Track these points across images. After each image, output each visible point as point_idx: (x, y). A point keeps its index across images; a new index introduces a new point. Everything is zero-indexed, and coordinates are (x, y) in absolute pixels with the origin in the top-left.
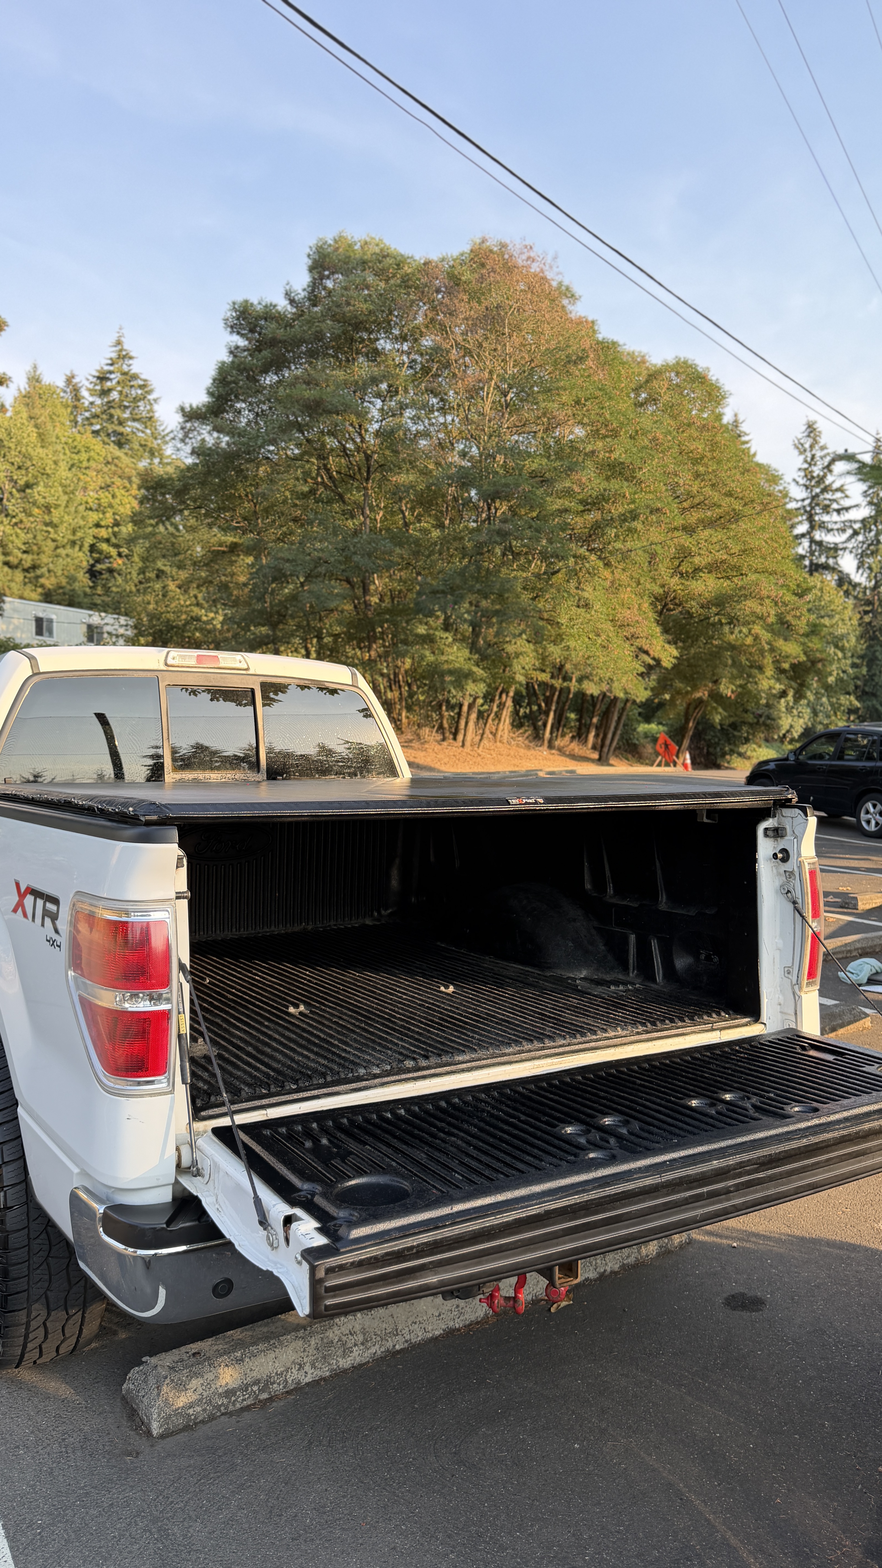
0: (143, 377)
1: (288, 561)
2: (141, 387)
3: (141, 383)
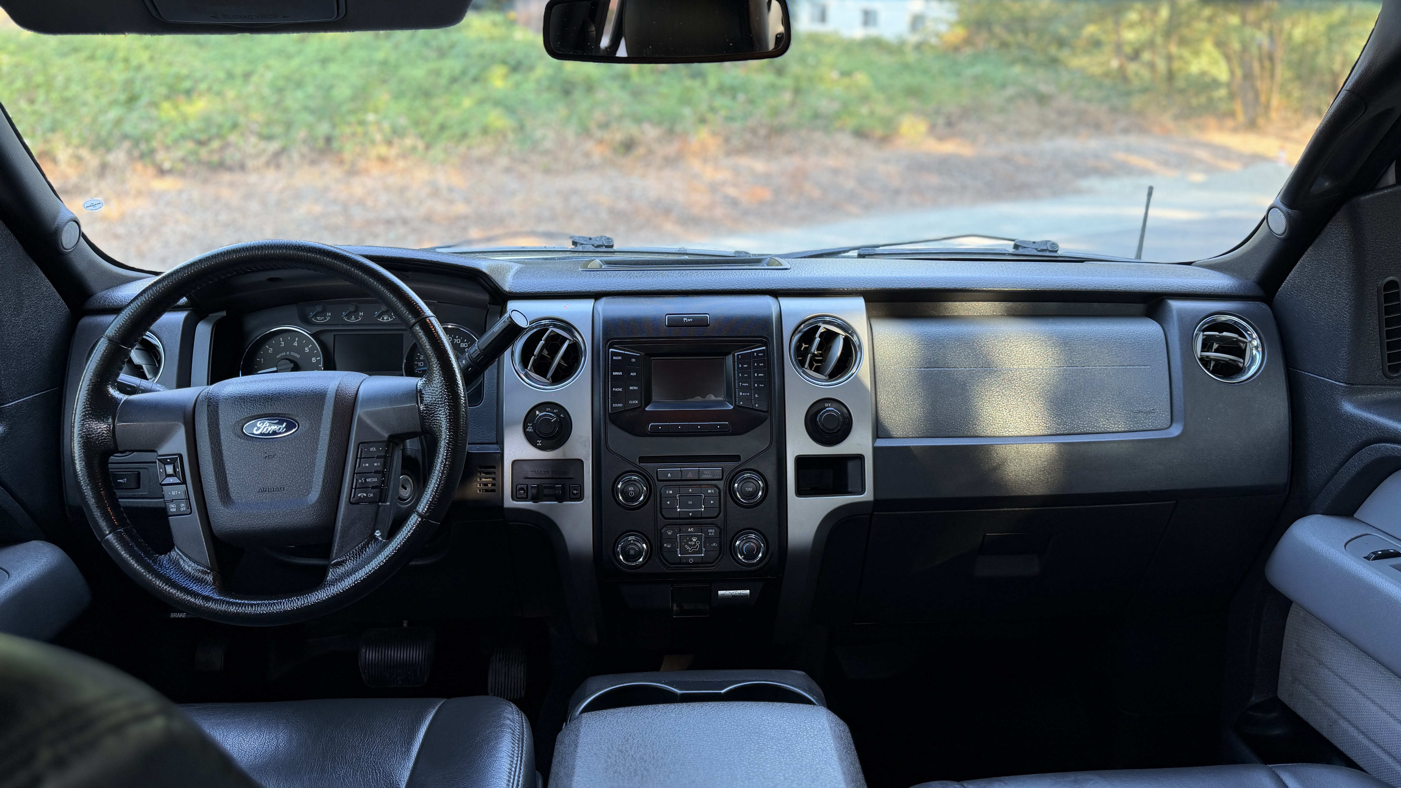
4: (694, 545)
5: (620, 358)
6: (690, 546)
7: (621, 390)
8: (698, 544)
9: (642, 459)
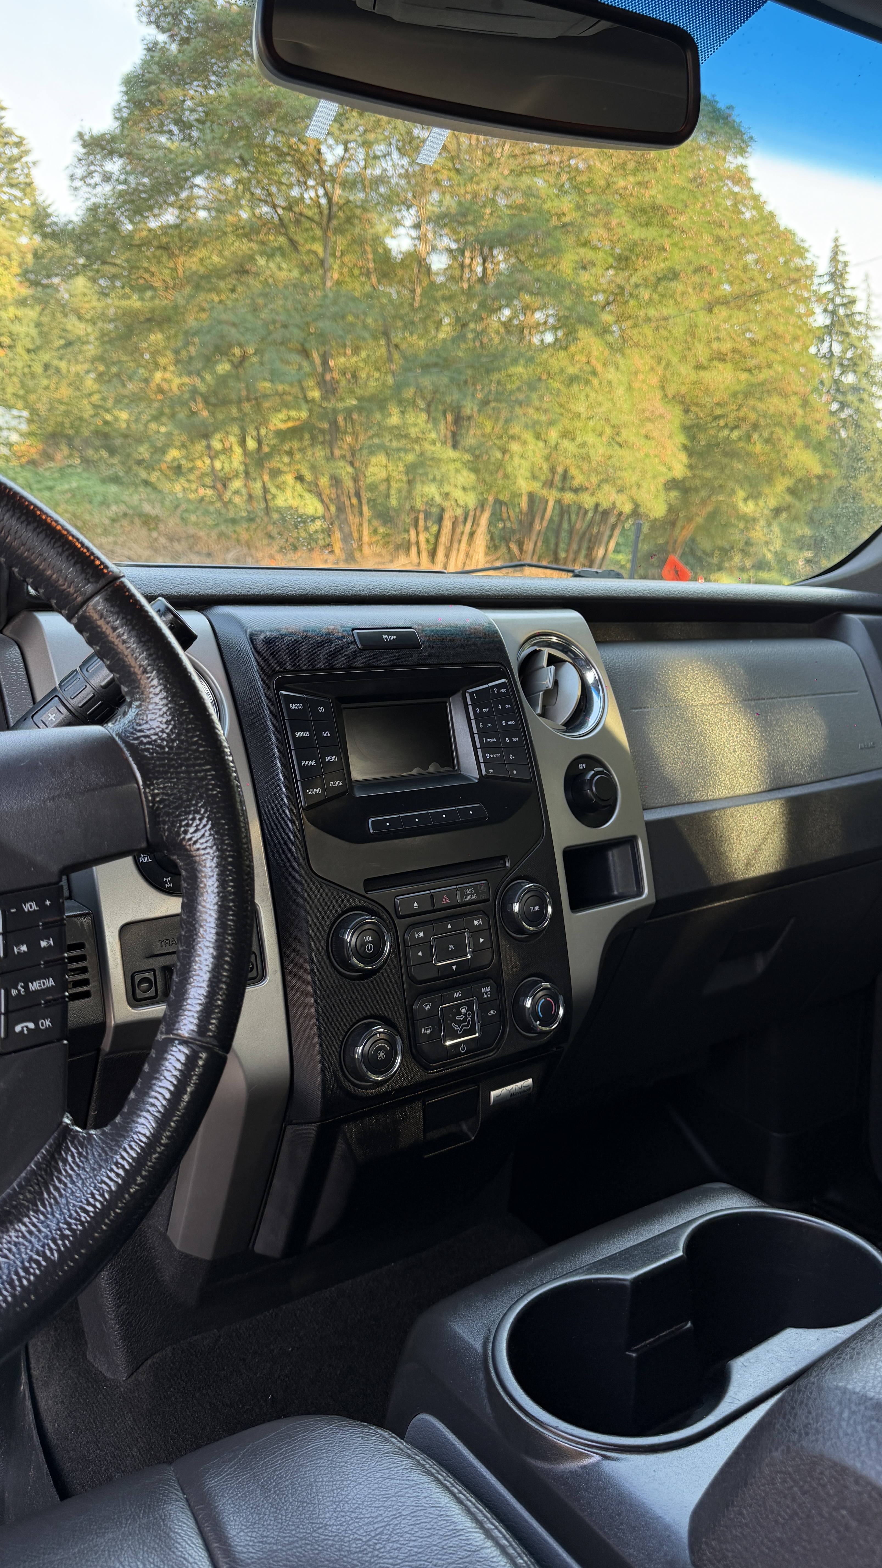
0: (18, 132)
1: (234, 325)
2: (18, 144)
3: (16, 140)
4: (464, 1021)
5: (300, 706)
6: (459, 1023)
7: (312, 763)
8: (469, 1018)
9: (371, 883)
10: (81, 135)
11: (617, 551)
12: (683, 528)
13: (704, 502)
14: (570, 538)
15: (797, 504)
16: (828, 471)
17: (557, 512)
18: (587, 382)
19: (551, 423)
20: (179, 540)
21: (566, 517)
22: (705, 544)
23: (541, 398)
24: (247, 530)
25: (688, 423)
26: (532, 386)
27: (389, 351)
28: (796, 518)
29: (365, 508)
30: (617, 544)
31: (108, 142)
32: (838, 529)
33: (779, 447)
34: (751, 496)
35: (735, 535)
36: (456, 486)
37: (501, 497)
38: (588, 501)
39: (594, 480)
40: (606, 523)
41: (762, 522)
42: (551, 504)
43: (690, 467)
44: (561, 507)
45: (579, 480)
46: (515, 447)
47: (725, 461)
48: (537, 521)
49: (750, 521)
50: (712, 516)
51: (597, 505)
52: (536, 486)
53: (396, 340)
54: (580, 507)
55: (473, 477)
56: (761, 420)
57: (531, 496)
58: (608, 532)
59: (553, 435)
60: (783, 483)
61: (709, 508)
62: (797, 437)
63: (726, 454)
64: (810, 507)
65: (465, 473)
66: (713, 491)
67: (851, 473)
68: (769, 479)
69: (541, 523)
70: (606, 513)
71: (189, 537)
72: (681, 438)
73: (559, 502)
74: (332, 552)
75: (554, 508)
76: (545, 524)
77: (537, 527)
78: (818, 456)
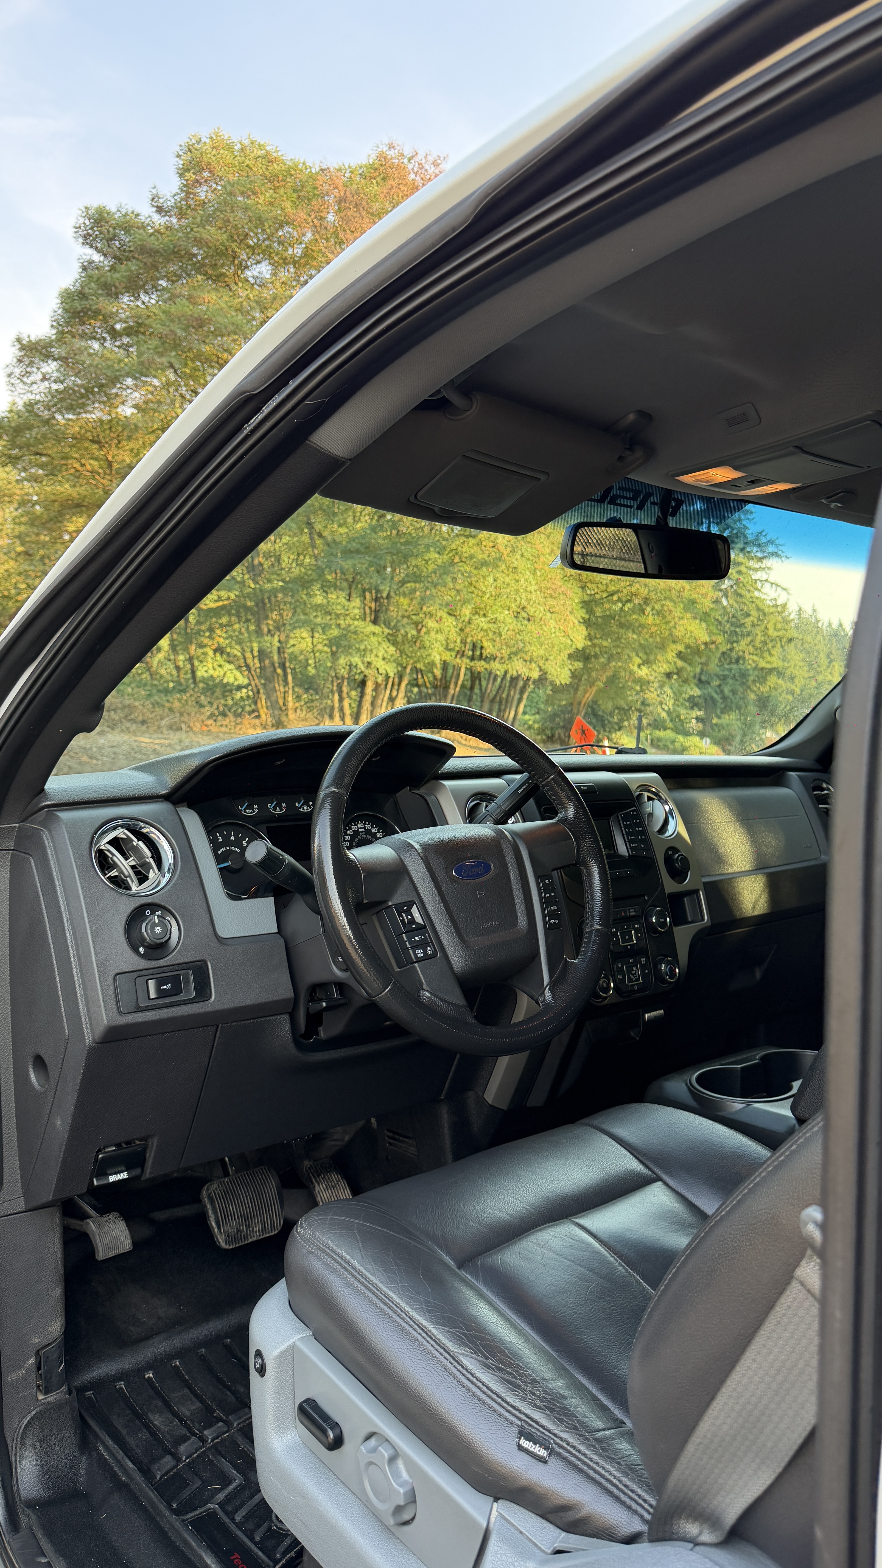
6: (633, 974)
10: (19, 340)
11: (524, 713)
12: (586, 692)
13: (604, 667)
14: (482, 701)
15: (689, 668)
16: (714, 638)
17: (468, 677)
18: (496, 566)
19: (465, 602)
20: (115, 710)
21: (477, 682)
22: (607, 706)
23: (454, 580)
24: (179, 700)
25: (586, 598)
26: (445, 570)
27: (311, 538)
28: (686, 681)
29: (290, 677)
30: (525, 706)
31: (45, 347)
32: (726, 690)
33: (669, 618)
34: (646, 662)
35: (632, 696)
36: (377, 656)
37: (418, 666)
38: (497, 667)
39: (505, 652)
40: (515, 688)
41: (656, 685)
42: (463, 671)
43: (590, 637)
44: (472, 673)
45: (489, 649)
46: (431, 623)
47: (622, 631)
48: (452, 686)
49: (644, 683)
50: (613, 680)
51: (506, 672)
52: (448, 656)
53: (318, 527)
54: (490, 673)
55: (392, 649)
56: (652, 594)
57: (445, 665)
58: (517, 696)
59: (467, 611)
60: (673, 650)
61: (609, 673)
62: (686, 609)
63: (621, 625)
64: (698, 670)
65: (385, 645)
66: (610, 658)
67: (733, 637)
68: (662, 647)
69: (455, 689)
70: (514, 680)
71: (124, 707)
72: (582, 613)
73: (470, 670)
74: (258, 717)
75: (465, 675)
76: (458, 689)
77: (452, 691)
78: (704, 625)
